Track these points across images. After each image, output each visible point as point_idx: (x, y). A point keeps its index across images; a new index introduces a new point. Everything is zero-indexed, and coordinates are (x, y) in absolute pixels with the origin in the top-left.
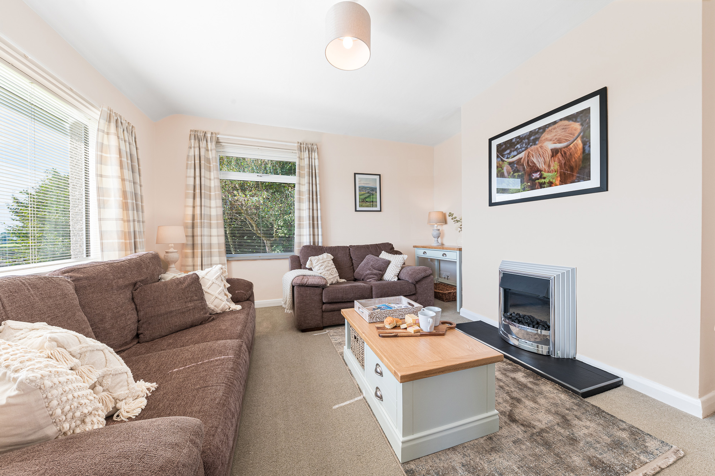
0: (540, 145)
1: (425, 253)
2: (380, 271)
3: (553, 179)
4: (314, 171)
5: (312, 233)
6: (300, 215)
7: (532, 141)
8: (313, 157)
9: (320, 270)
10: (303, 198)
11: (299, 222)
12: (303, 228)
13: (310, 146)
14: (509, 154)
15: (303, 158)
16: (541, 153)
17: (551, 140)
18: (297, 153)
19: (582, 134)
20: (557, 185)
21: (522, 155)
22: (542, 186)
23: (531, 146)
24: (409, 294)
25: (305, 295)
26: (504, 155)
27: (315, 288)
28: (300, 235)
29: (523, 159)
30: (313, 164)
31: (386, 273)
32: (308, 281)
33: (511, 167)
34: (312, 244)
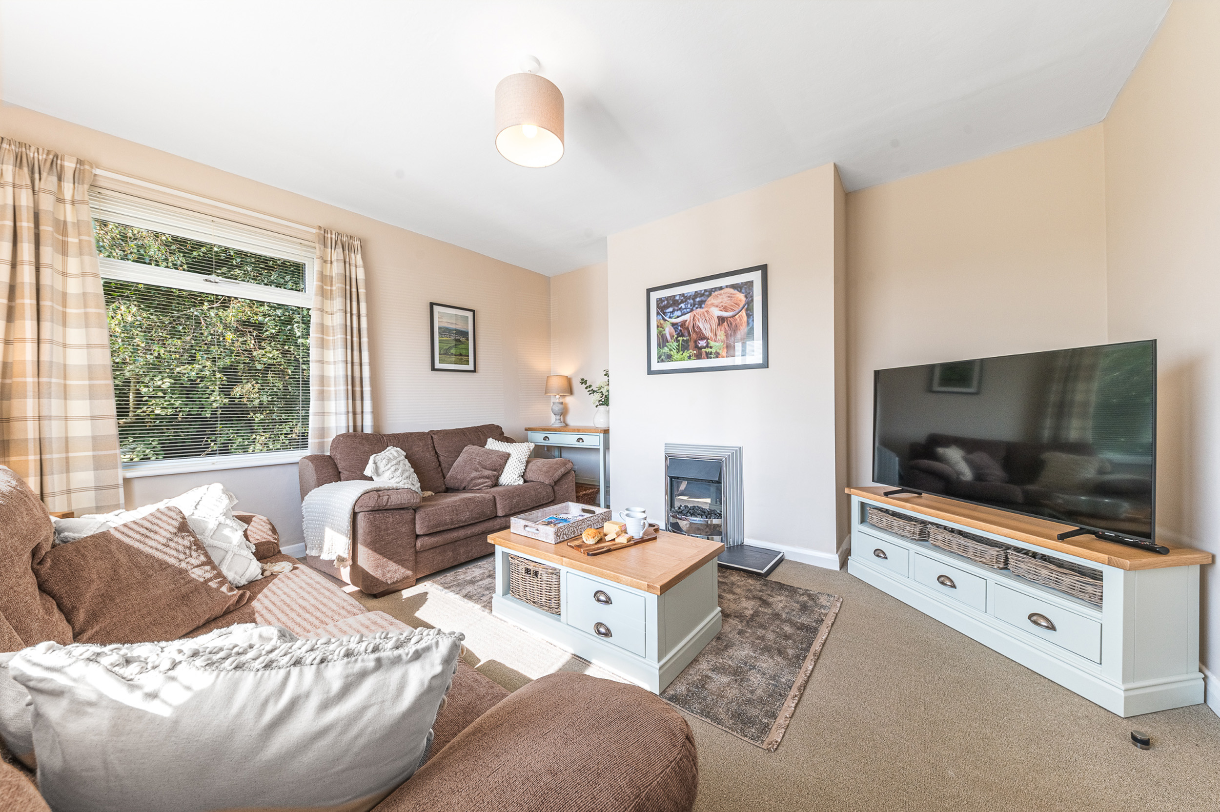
0: (706, 309)
1: (546, 438)
2: (495, 470)
3: (720, 349)
4: (354, 290)
5: (351, 409)
6: (323, 373)
7: (697, 303)
8: (353, 262)
9: (395, 478)
10: (327, 340)
11: (320, 388)
12: (329, 400)
13: (345, 239)
14: (672, 312)
15: (329, 259)
16: (707, 318)
17: (717, 306)
18: (318, 249)
19: (746, 306)
20: (723, 357)
21: (686, 317)
22: (708, 355)
23: (697, 308)
24: (547, 501)
25: (383, 527)
26: (666, 312)
27: (402, 512)
28: (323, 414)
29: (687, 322)
30: (353, 276)
31: (504, 474)
32: (390, 500)
33: (674, 328)
34: (351, 431)
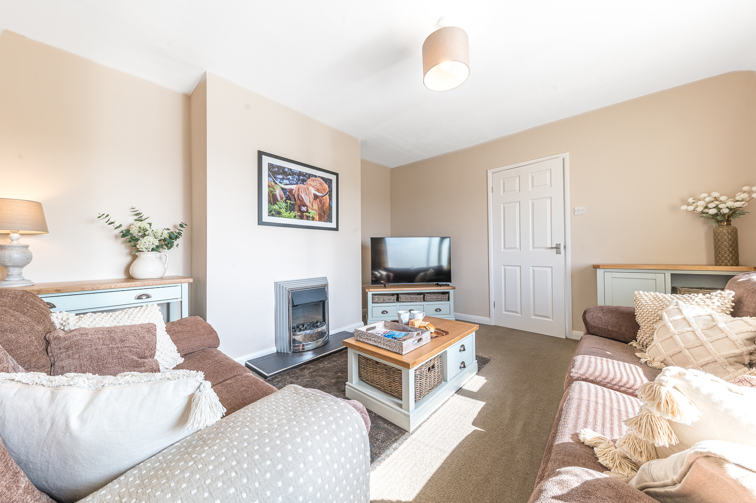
0: (307, 186)
3: (315, 215)
7: (301, 180)
16: (307, 193)
17: (313, 187)
20: (316, 221)
21: (293, 187)
22: (308, 218)
23: (301, 183)
29: (294, 191)
